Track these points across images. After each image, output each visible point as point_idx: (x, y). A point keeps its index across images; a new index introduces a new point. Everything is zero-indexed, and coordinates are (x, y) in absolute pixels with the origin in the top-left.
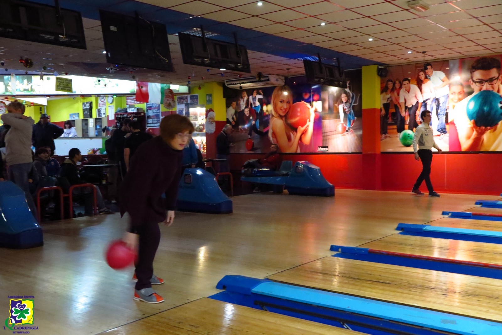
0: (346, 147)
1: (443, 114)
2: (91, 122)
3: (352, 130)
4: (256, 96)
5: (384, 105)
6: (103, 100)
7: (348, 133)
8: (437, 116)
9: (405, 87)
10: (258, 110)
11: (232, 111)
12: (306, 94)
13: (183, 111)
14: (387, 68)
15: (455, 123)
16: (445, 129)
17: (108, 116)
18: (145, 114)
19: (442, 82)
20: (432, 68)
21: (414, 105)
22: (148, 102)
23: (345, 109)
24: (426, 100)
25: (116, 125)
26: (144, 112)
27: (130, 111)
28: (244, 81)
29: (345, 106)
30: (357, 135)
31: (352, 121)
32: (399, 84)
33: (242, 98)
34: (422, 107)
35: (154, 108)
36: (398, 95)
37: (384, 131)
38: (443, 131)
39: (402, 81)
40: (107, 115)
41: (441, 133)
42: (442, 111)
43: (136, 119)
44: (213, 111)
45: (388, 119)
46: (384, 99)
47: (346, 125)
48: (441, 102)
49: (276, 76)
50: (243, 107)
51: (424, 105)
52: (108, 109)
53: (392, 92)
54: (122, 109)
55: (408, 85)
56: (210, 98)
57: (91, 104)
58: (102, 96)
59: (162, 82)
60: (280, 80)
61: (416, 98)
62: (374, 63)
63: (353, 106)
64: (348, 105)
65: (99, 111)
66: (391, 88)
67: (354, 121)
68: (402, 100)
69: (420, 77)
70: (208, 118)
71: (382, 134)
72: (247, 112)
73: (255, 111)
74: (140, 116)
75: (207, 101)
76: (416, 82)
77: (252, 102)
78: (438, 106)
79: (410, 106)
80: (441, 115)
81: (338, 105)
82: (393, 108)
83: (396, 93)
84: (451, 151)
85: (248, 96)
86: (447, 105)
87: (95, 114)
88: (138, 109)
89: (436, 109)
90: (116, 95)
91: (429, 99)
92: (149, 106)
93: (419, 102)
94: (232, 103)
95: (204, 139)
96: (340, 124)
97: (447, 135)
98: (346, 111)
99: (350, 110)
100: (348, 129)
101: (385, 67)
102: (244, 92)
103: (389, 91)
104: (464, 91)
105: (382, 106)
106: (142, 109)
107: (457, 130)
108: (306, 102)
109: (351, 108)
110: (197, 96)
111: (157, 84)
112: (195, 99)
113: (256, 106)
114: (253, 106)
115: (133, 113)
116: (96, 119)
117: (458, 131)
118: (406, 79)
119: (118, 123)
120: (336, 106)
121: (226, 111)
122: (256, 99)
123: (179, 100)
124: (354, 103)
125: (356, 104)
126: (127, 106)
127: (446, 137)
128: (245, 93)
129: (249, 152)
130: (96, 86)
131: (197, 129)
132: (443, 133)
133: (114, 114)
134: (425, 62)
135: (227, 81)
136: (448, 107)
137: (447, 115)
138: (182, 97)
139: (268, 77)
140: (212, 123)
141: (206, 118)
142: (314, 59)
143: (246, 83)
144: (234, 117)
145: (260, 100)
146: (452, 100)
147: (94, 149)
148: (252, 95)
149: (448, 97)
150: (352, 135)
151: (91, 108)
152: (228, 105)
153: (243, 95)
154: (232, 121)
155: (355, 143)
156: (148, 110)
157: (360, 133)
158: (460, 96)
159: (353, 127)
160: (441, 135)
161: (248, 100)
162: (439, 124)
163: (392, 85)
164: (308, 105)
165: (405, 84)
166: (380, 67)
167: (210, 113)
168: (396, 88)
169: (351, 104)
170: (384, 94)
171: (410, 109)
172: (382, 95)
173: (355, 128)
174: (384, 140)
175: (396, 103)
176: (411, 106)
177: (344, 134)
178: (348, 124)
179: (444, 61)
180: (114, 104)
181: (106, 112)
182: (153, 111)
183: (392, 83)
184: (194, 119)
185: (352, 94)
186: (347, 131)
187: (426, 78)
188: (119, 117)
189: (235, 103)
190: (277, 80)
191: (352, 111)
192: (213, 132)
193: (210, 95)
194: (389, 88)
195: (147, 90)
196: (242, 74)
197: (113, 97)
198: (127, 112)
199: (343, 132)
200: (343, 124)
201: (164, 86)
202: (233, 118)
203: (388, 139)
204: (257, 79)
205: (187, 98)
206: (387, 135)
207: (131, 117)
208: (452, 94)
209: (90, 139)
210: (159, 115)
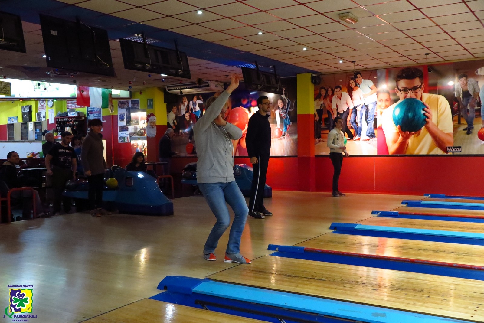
0: (282, 150)
1: (372, 120)
2: (31, 126)
3: (288, 135)
4: (196, 102)
5: (318, 111)
6: (43, 104)
7: (284, 138)
8: (367, 122)
9: (337, 94)
10: (199, 114)
11: (172, 115)
12: (244, 100)
13: (124, 115)
14: (320, 76)
15: (383, 128)
16: (374, 134)
17: (48, 120)
18: (86, 118)
19: (371, 90)
20: (361, 77)
21: (345, 111)
22: (89, 106)
23: (282, 115)
24: (357, 107)
25: (57, 128)
26: (85, 116)
27: (70, 115)
28: (185, 87)
29: (281, 111)
30: (293, 140)
31: (288, 126)
32: (332, 92)
33: (182, 103)
34: (353, 113)
35: (95, 113)
36: (331, 101)
37: (318, 135)
38: (372, 135)
39: (334, 89)
40: (47, 118)
41: (370, 137)
42: (371, 117)
43: (77, 123)
44: (154, 116)
45: (322, 124)
46: (317, 105)
47: (282, 130)
48: (370, 108)
49: (216, 83)
50: (183, 112)
51: (355, 111)
52: (48, 113)
53: (325, 99)
54: (63, 113)
55: (340, 92)
56: (151, 103)
57: (30, 107)
58: (42, 99)
59: (102, 86)
60: (219, 86)
61: (348, 104)
62: (308, 71)
63: (289, 111)
64: (284, 110)
65: (39, 115)
66: (324, 95)
67: (289, 126)
68: (334, 107)
69: (350, 84)
70: (149, 122)
71: (316, 138)
72: (187, 116)
73: (195, 115)
74: (80, 119)
75: (148, 106)
76: (346, 91)
77: (192, 107)
78: (367, 112)
79: (341, 112)
80: (370, 121)
81: (275, 111)
82: (325, 114)
83: (328, 100)
84: (379, 154)
85: (189, 102)
86: (375, 111)
87: (34, 118)
88: (78, 113)
89: (366, 115)
90: (57, 99)
91: (359, 106)
92: (90, 110)
93: (350, 108)
94: (172, 108)
95: (145, 142)
96: (276, 129)
97: (376, 139)
98: (282, 116)
99: (286, 115)
100: (284, 133)
101: (318, 75)
102: (184, 97)
103: (322, 98)
104: (390, 99)
105: (316, 112)
106: (83, 113)
107: (384, 135)
108: (244, 107)
109: (287, 114)
110: (138, 101)
111: (98, 89)
112: (136, 104)
113: (197, 111)
114: (193, 111)
115: (74, 117)
116: (36, 123)
117: (386, 136)
118: (338, 87)
119: (59, 127)
120: (273, 112)
121: (167, 116)
122: (196, 104)
123: (120, 104)
124: (290, 109)
125: (292, 109)
126: (68, 110)
127: (375, 141)
128: (186, 98)
129: (189, 156)
130: (36, 89)
131: (138, 133)
132: (372, 138)
133: (54, 118)
134: (356, 71)
135: (167, 87)
136: (376, 113)
137: (375, 120)
138: (122, 102)
139: (208, 83)
140: (153, 127)
141: (147, 122)
142: (252, 66)
143: (186, 88)
144: (175, 121)
145: (200, 105)
146: (380, 106)
147: (33, 152)
148: (192, 100)
149: (376, 104)
150: (288, 139)
151: (30, 112)
152: (169, 110)
153: (183, 100)
154: (173, 126)
155: (291, 147)
156: (89, 114)
157: (296, 137)
158: (387, 103)
159: (289, 131)
160: (370, 139)
161: (188, 105)
162: (368, 129)
163: (325, 92)
164: (246, 110)
165: (337, 92)
166: (314, 75)
167: (151, 118)
168: (328, 95)
169: (287, 109)
170: (318, 100)
171: (341, 115)
172: (316, 102)
173: (290, 132)
174: (317, 144)
175: (329, 109)
176: (343, 112)
177: (280, 138)
178: (284, 129)
179: (373, 70)
180: (54, 107)
181: (46, 116)
182: (94, 115)
183: (325, 90)
184: (135, 123)
185: (288, 100)
186: (283, 135)
187: (356, 86)
188: (59, 120)
189: (176, 108)
190: (216, 86)
191: (288, 116)
192: (154, 136)
193: (151, 100)
194: (322, 94)
195: (88, 94)
196: (183, 80)
197: (53, 101)
198: (67, 116)
199: (279, 137)
200: (279, 129)
201: (105, 90)
202: (174, 123)
203: (321, 143)
204: (197, 85)
205: (128, 102)
206: (320, 139)
207: (71, 121)
208: (380, 101)
209: (30, 142)
210: (100, 118)
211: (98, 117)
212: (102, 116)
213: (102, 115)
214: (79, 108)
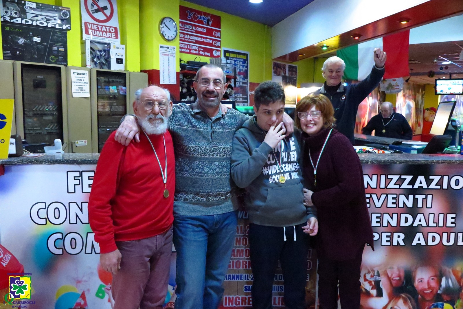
35: (239, 74)
123: (275, 67)
138: (279, 65)
210: (246, 86)
211: (243, 83)
212: (250, 83)
213: (250, 80)
214: (207, 56)
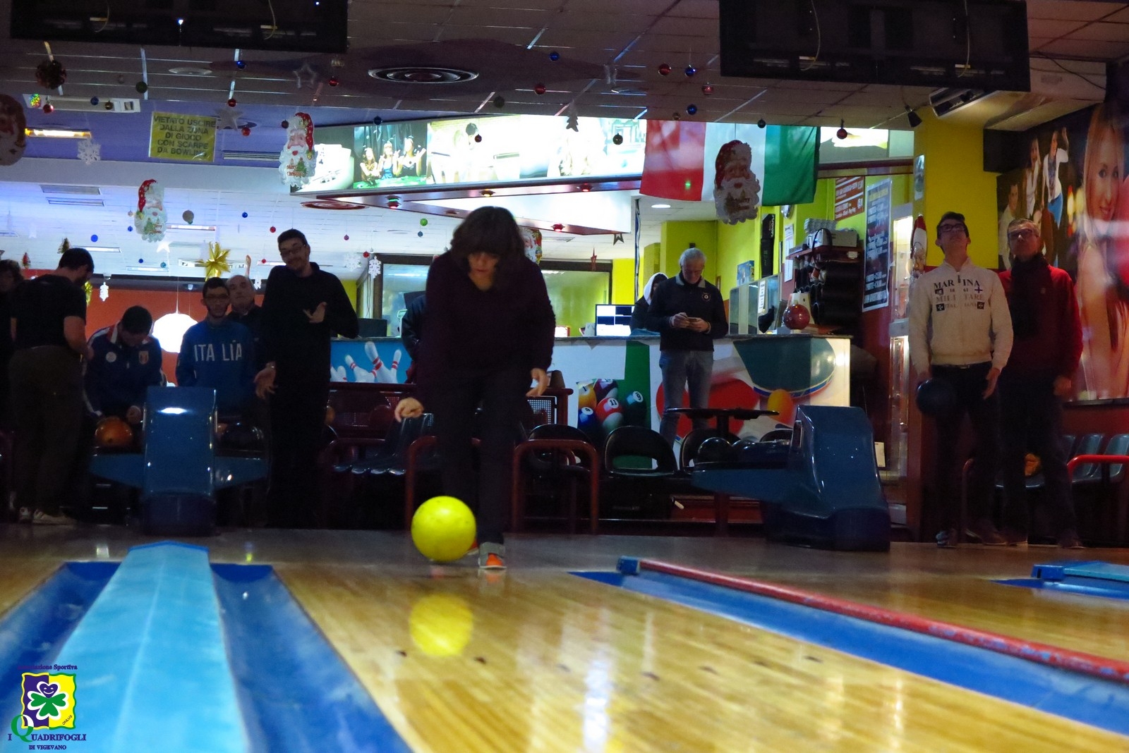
4: (1056, 157)
26: (858, 246)
33: (1030, 166)
35: (879, 231)
43: (825, 276)
50: (1031, 207)
73: (1053, 219)
74: (839, 260)
77: (1048, 183)
88: (828, 235)
94: (1010, 192)
102: (1034, 139)
106: (853, 234)
113: (1056, 197)
114: (1050, 199)
115: (817, 251)
121: (999, 226)
122: (1055, 169)
128: (1037, 144)
148: (1049, 149)
156: (869, 238)
161: (1040, 175)
182: (876, 241)
189: (1015, 190)
207: (814, 268)
209: (590, 344)
